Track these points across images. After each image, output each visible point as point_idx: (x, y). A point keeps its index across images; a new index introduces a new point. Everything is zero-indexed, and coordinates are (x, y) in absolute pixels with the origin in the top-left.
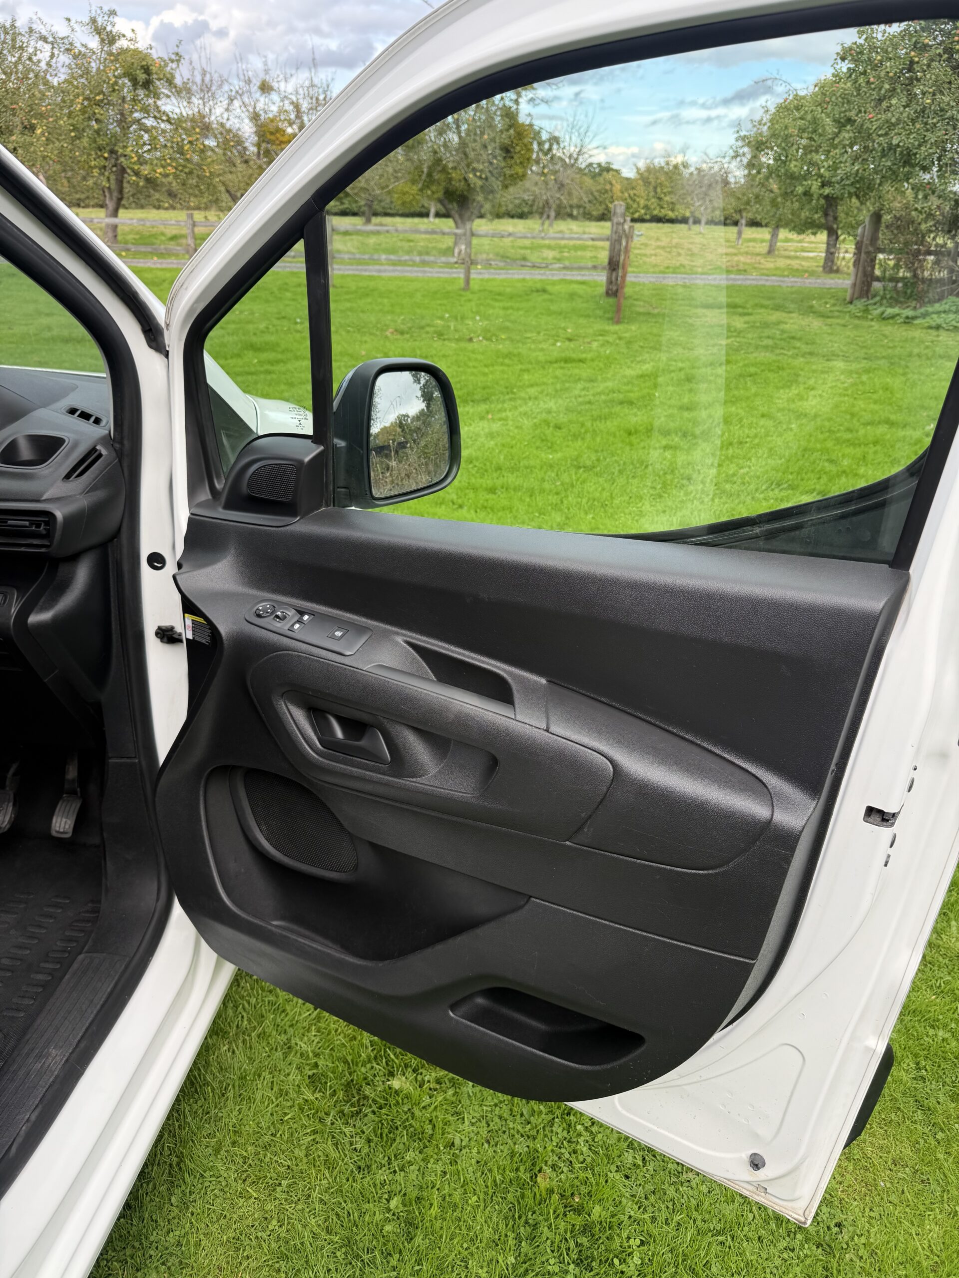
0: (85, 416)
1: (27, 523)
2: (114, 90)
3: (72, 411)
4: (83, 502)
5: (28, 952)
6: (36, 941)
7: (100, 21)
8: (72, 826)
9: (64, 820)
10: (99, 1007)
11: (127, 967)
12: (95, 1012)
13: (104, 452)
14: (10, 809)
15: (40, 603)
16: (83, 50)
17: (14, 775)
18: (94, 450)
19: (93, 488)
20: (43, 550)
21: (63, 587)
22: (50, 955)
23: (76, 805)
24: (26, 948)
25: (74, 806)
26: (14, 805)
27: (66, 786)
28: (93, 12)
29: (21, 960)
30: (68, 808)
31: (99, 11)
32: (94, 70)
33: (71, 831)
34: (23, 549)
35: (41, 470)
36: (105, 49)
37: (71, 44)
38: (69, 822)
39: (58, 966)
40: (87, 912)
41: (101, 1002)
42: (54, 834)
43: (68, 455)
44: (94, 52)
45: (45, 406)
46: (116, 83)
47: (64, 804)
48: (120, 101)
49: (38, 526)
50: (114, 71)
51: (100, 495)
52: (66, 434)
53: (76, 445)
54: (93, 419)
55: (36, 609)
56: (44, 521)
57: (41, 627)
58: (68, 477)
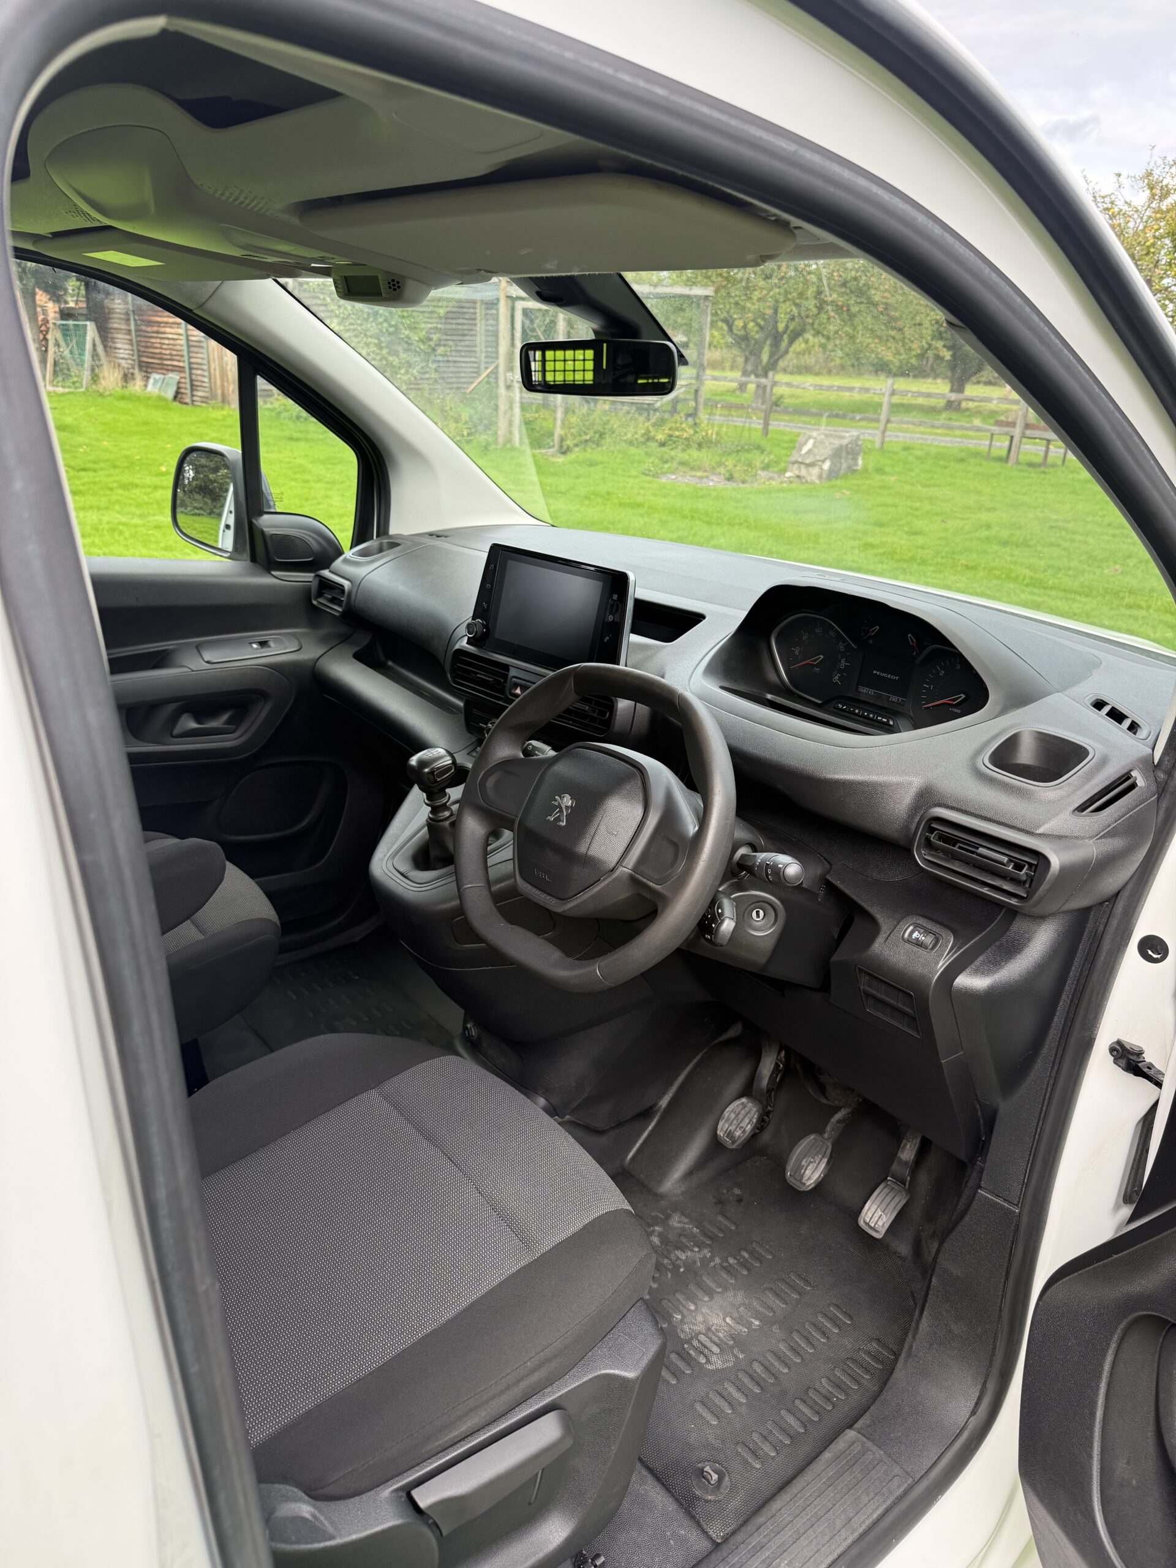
0: (1117, 716)
1: (1005, 859)
2: (1148, 254)
3: (1099, 705)
4: (1091, 850)
5: (786, 1371)
6: (799, 1361)
7: (1157, 173)
8: (887, 1226)
9: (879, 1212)
10: (856, 1535)
11: (906, 1493)
12: (849, 1541)
13: (1141, 782)
14: (823, 1166)
15: (978, 962)
16: (1125, 208)
17: (839, 1121)
18: (1127, 776)
19: (1112, 834)
20: (1013, 901)
21: (1012, 950)
22: (811, 1393)
23: (900, 1201)
24: (787, 1365)
25: (897, 1199)
26: (828, 1163)
27: (895, 1167)
28: (1152, 164)
29: (776, 1378)
30: (889, 1199)
31: (1160, 162)
32: (1131, 231)
33: (883, 1231)
34: (985, 890)
35: (1047, 792)
36: (1153, 205)
37: (1112, 203)
38: (884, 1218)
39: (816, 1419)
40: (869, 1353)
41: (861, 1530)
42: (861, 1223)
43: (1089, 776)
44: (1137, 211)
45: (1063, 689)
46: (1153, 245)
47: (886, 1190)
48: (1151, 266)
49: (1019, 867)
50: (1157, 230)
51: (1117, 843)
52: (1091, 743)
53: (1104, 761)
54: (1127, 723)
55: (968, 970)
56: (1030, 865)
57: (969, 995)
58: (1082, 808)
